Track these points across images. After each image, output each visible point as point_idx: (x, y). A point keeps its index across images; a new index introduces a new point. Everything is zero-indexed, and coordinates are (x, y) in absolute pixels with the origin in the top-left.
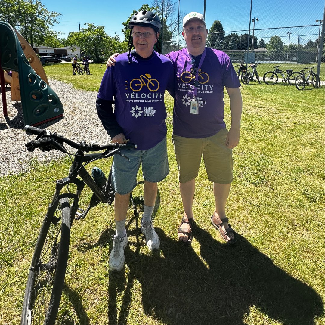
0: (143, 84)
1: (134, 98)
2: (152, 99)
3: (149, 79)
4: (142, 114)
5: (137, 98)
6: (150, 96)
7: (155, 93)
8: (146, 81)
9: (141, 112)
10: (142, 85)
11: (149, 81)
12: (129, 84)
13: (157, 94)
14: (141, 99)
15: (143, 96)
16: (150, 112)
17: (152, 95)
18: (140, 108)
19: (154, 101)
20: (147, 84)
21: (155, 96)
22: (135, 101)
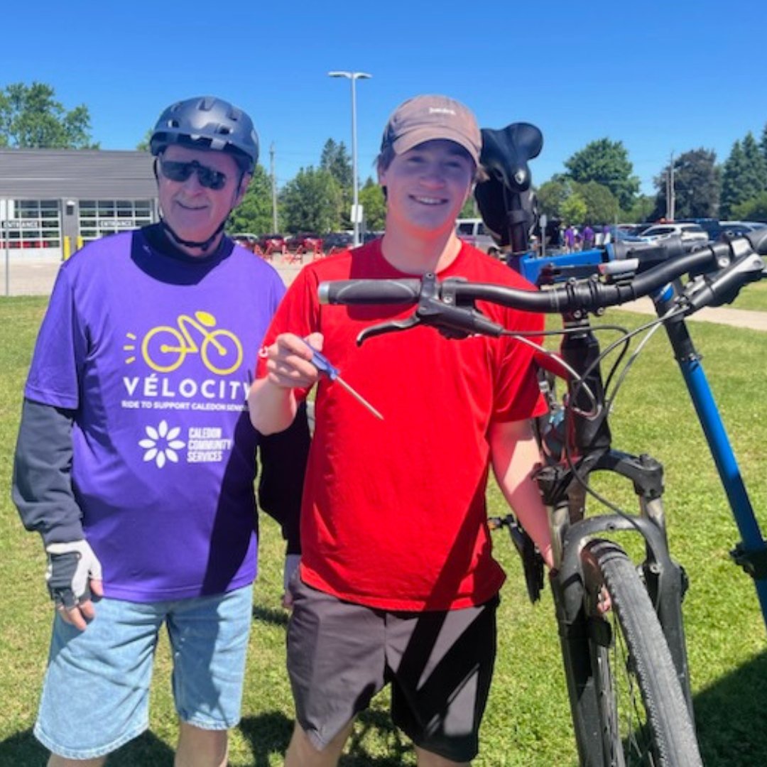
0: (188, 345)
1: (154, 394)
2: (216, 400)
3: (210, 329)
4: (182, 453)
5: (166, 393)
6: (210, 389)
7: (228, 378)
8: (198, 338)
9: (179, 445)
10: (183, 350)
11: (210, 338)
12: (138, 343)
13: (235, 385)
14: (179, 398)
15: (188, 388)
16: (209, 445)
17: (218, 385)
18: (175, 432)
19: (222, 407)
20: (199, 346)
21: (229, 389)
22: (157, 405)
